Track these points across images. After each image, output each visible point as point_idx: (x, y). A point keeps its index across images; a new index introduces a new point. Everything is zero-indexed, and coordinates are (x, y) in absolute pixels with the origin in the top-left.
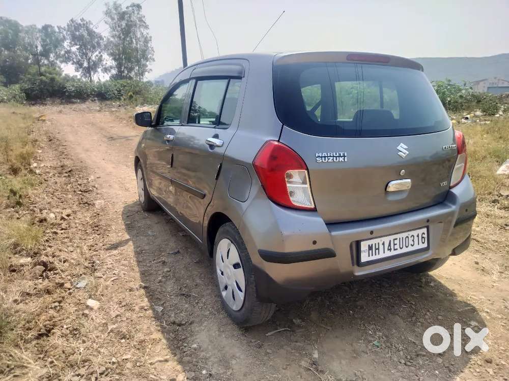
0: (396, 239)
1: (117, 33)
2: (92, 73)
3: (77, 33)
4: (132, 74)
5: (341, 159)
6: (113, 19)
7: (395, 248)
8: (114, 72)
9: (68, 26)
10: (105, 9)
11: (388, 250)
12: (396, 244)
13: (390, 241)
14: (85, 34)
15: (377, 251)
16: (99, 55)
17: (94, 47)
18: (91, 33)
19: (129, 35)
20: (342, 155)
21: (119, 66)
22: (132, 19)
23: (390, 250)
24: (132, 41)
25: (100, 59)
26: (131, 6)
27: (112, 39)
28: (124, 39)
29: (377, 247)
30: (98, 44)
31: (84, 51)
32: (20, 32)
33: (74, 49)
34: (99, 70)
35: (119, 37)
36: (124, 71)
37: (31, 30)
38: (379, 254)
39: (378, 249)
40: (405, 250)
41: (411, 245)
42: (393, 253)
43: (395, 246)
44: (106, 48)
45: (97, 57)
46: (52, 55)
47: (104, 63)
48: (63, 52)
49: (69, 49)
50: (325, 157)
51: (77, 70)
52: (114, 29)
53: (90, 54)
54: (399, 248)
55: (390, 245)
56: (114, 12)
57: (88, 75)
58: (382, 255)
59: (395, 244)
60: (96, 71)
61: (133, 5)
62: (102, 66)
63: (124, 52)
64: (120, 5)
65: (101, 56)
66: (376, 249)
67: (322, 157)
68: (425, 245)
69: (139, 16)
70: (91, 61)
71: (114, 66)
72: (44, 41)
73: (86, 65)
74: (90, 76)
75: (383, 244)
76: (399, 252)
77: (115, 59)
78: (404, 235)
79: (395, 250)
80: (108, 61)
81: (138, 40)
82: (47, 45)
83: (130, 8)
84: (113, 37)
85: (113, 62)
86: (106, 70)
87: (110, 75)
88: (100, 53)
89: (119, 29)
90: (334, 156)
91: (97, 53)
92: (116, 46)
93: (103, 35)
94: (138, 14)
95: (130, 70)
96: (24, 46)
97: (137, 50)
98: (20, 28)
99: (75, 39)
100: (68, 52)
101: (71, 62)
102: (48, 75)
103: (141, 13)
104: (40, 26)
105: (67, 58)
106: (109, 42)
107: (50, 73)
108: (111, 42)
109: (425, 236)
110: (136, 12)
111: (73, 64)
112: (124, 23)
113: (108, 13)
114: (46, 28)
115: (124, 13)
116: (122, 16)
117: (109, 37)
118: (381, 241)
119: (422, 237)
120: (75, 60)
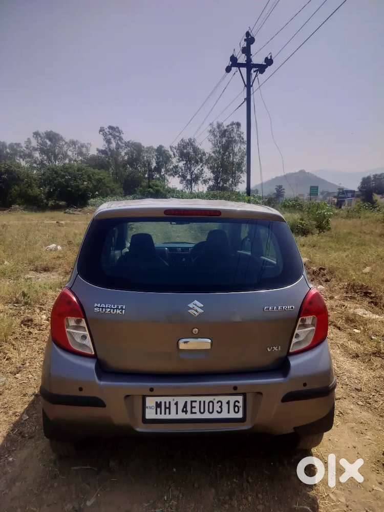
0: (196, 401)
1: (218, 149)
2: (193, 185)
3: (185, 151)
4: (227, 185)
5: (118, 311)
6: (215, 136)
7: (193, 411)
8: (211, 183)
9: (178, 145)
10: (209, 128)
11: (183, 411)
12: (195, 407)
13: (186, 402)
14: (191, 151)
15: (167, 410)
16: (201, 169)
17: (197, 162)
18: (196, 150)
19: (228, 150)
20: (120, 308)
21: (216, 179)
22: (232, 136)
23: (186, 412)
24: (229, 155)
25: (202, 172)
26: (231, 125)
27: (213, 155)
28: (224, 154)
29: (167, 406)
30: (201, 159)
31: (189, 166)
32: (142, 151)
33: (181, 164)
34: (199, 182)
35: (219, 152)
36: (220, 182)
37: (150, 149)
38: (170, 414)
39: (169, 408)
40: (207, 416)
41: (217, 411)
42: (189, 416)
43: (193, 409)
44: (207, 162)
45: (198, 171)
46: (163, 170)
47: (205, 175)
48: (171, 167)
49: (177, 164)
50: (102, 308)
51: (181, 182)
52: (215, 145)
53: (193, 169)
54: (198, 412)
55: (185, 406)
56: (217, 130)
57: (189, 186)
58: (173, 416)
59: (192, 407)
60: (196, 183)
61: (233, 124)
62: (202, 178)
63: (222, 166)
64: (222, 123)
65: (203, 170)
66: (166, 408)
67: (100, 307)
68: (240, 415)
69: (238, 132)
70: (193, 173)
71: (212, 178)
72: (158, 158)
73: (189, 177)
74: (191, 187)
75: (176, 404)
76: (198, 416)
77: (213, 172)
78: (208, 399)
79: (192, 413)
80: (208, 174)
81: (235, 154)
82: (160, 162)
83: (230, 127)
84: (214, 152)
85: (212, 174)
86: (205, 182)
87: (207, 186)
88: (201, 167)
89: (220, 145)
90: (111, 308)
91: (199, 167)
92: (215, 160)
93: (206, 151)
94: (238, 131)
95: (225, 181)
96: (144, 162)
97: (233, 163)
98: (143, 149)
99: (184, 156)
100: (176, 167)
101: (177, 176)
102: (154, 187)
103: (240, 130)
104: (156, 147)
105: (175, 172)
106: (210, 157)
107: (157, 186)
108: (212, 156)
109: (241, 404)
110: (235, 130)
111: (178, 177)
112: (224, 140)
113: (212, 132)
114: (160, 148)
115: (225, 131)
116: (224, 133)
117: (210, 153)
118: (174, 400)
119: (235, 406)
120: (180, 174)
